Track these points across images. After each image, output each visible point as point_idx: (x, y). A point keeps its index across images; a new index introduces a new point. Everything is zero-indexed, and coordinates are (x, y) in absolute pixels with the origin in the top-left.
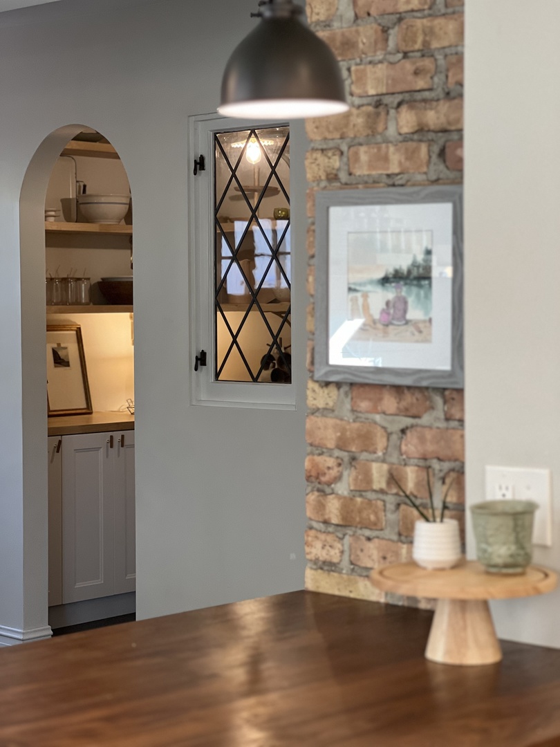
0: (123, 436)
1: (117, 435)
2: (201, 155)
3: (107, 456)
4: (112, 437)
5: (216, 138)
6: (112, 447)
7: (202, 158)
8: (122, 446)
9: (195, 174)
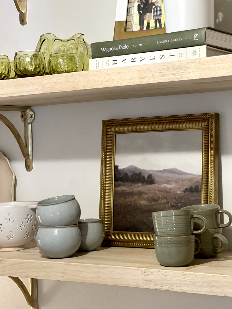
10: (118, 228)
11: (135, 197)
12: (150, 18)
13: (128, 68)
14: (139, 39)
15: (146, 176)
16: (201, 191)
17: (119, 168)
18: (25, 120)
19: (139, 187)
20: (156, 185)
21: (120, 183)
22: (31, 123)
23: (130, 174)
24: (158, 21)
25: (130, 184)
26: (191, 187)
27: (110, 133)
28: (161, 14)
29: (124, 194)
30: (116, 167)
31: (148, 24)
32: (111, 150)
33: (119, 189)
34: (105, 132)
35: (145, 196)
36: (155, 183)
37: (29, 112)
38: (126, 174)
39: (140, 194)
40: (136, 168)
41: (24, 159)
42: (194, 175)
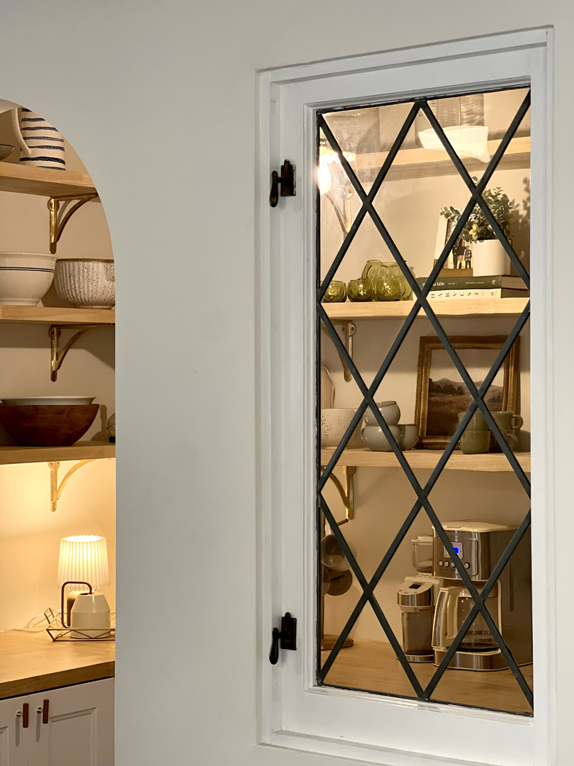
0: (46, 703)
1: (36, 701)
2: (287, 162)
3: (17, 743)
4: (26, 706)
5: (321, 123)
6: (26, 725)
7: (288, 169)
8: (45, 721)
9: (273, 204)
10: (430, 433)
11: (446, 406)
12: (462, 260)
13: (443, 302)
14: (452, 279)
15: (456, 388)
16: (502, 401)
17: (433, 380)
18: (347, 333)
19: (449, 398)
20: (465, 396)
21: (433, 393)
22: (352, 336)
23: (442, 386)
24: (468, 262)
25: (442, 394)
26: (494, 398)
27: (427, 348)
28: (471, 257)
29: (437, 404)
30: (430, 380)
31: (461, 264)
32: (427, 365)
33: (433, 399)
34: (422, 348)
35: (455, 405)
36: (464, 394)
37: (351, 326)
38: (439, 386)
39: (451, 403)
40: (448, 381)
41: (343, 369)
42: (497, 387)
